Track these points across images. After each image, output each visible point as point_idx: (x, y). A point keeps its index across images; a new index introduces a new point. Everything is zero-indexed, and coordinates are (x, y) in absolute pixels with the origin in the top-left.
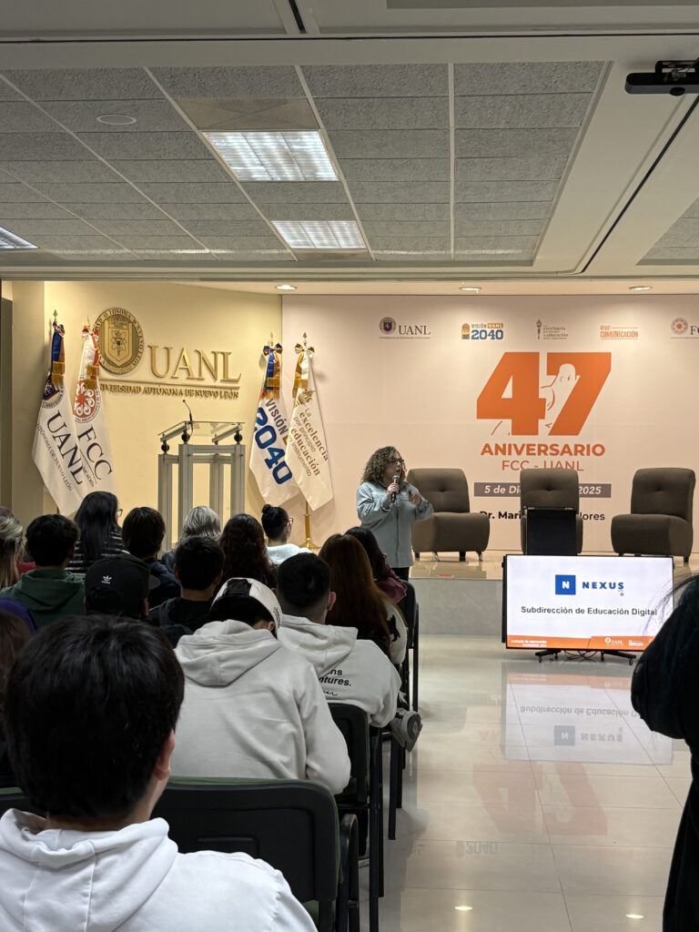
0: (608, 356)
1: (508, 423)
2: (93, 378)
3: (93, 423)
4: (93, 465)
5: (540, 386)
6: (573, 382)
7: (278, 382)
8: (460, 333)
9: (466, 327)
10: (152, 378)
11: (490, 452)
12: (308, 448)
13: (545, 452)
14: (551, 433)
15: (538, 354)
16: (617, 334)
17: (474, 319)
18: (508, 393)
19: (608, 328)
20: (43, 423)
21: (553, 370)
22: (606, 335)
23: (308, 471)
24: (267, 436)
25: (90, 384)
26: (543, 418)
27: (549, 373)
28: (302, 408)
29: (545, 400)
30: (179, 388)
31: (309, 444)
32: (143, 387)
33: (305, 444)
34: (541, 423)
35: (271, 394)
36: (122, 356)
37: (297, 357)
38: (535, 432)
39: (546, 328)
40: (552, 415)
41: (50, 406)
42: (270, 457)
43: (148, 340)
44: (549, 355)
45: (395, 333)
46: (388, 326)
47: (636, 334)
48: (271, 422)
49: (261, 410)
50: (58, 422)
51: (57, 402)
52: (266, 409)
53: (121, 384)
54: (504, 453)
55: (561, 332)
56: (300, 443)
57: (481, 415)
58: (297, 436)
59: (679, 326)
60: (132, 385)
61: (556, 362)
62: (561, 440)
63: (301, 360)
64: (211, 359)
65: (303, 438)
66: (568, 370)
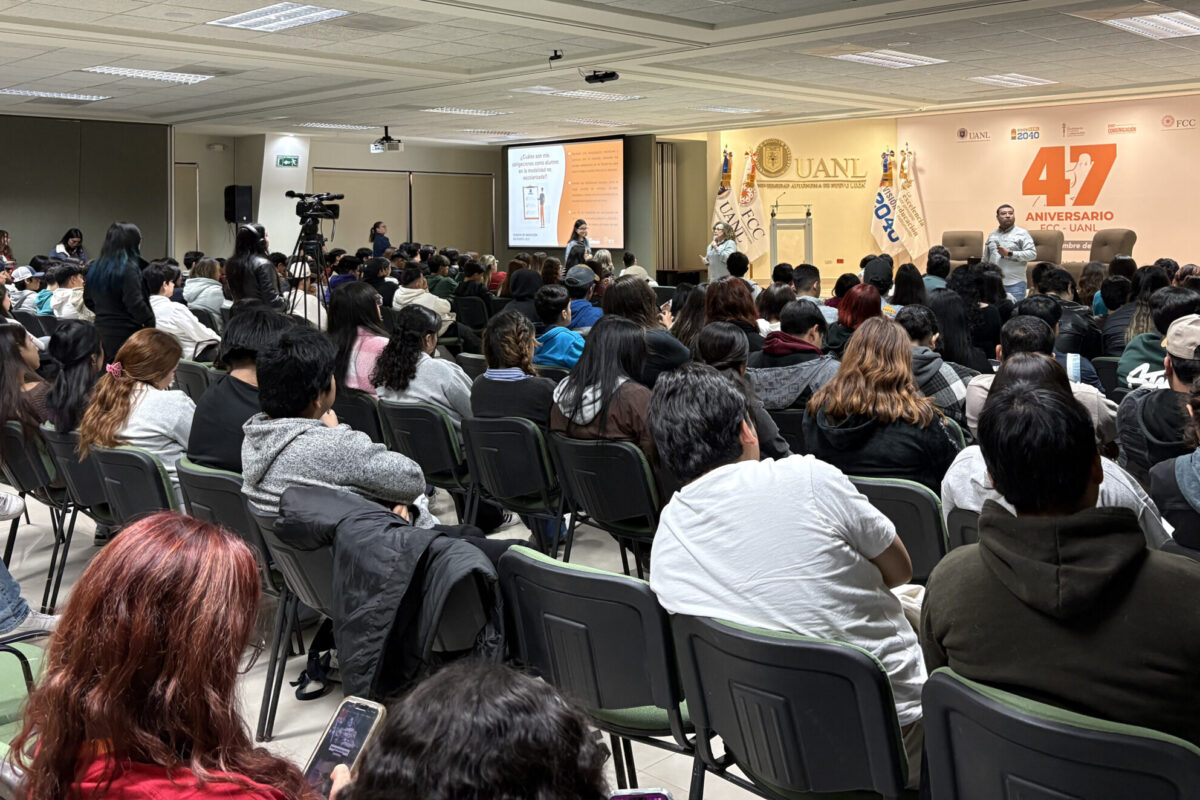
0: (1114, 146)
1: (1044, 198)
2: (752, 181)
3: (752, 207)
4: (752, 232)
5: (1066, 169)
6: (1089, 167)
7: (891, 175)
8: (1010, 135)
9: (1014, 131)
10: (798, 179)
11: (1032, 218)
12: (910, 219)
13: (1070, 218)
14: (1075, 204)
15: (1063, 148)
16: (1120, 130)
17: (1019, 125)
18: (1043, 176)
19: (1113, 126)
20: (717, 208)
21: (1075, 159)
22: (1113, 131)
23: (910, 234)
24: (883, 211)
25: (750, 185)
26: (1068, 193)
27: (1072, 161)
28: (905, 192)
29: (1069, 180)
30: (818, 183)
31: (911, 216)
32: (791, 184)
33: (907, 215)
34: (1067, 197)
35: (887, 183)
36: (776, 165)
37: (902, 158)
38: (1062, 203)
39: (1069, 129)
40: (1074, 191)
41: (721, 198)
42: (886, 225)
43: (794, 155)
44: (1072, 148)
45: (967, 138)
46: (962, 134)
47: (1135, 129)
48: (886, 202)
49: (880, 195)
50: (727, 207)
51: (727, 196)
52: (883, 194)
53: (775, 183)
54: (1041, 219)
55: (1080, 131)
56: (903, 215)
57: (1026, 192)
58: (901, 211)
59: (1168, 121)
60: (783, 184)
61: (1076, 152)
62: (1082, 209)
63: (904, 160)
64: (843, 164)
65: (905, 212)
66: (1085, 158)
